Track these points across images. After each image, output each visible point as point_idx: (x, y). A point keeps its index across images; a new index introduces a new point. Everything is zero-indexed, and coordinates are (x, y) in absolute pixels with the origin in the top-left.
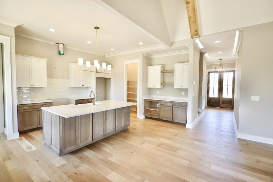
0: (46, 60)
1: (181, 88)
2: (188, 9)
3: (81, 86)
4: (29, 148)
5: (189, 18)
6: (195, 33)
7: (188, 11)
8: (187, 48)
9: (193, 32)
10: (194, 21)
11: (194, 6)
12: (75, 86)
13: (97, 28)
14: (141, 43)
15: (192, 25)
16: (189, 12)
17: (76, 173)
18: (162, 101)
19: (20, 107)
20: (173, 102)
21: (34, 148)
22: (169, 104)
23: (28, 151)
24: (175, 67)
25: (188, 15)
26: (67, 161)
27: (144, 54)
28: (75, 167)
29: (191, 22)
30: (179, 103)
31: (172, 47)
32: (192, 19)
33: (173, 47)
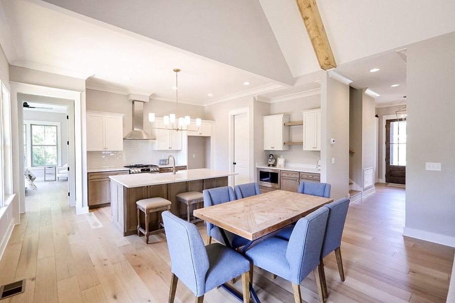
0: (123, 115)
1: (313, 149)
2: (308, 27)
3: (168, 149)
4: (96, 224)
5: (312, 40)
6: (326, 62)
7: (308, 31)
8: (318, 86)
9: (323, 60)
10: (320, 44)
11: (315, 22)
12: (159, 149)
13: (177, 71)
14: (247, 84)
15: (318, 49)
16: (311, 32)
17: (135, 255)
18: (284, 172)
19: (91, 176)
20: (299, 172)
21: (101, 226)
22: (294, 176)
23: (93, 227)
24: (304, 115)
25: (310, 35)
26: (130, 242)
27: (256, 98)
28: (136, 249)
29: (316, 46)
30: (310, 174)
31: (295, 86)
32: (317, 42)
33: (298, 84)
